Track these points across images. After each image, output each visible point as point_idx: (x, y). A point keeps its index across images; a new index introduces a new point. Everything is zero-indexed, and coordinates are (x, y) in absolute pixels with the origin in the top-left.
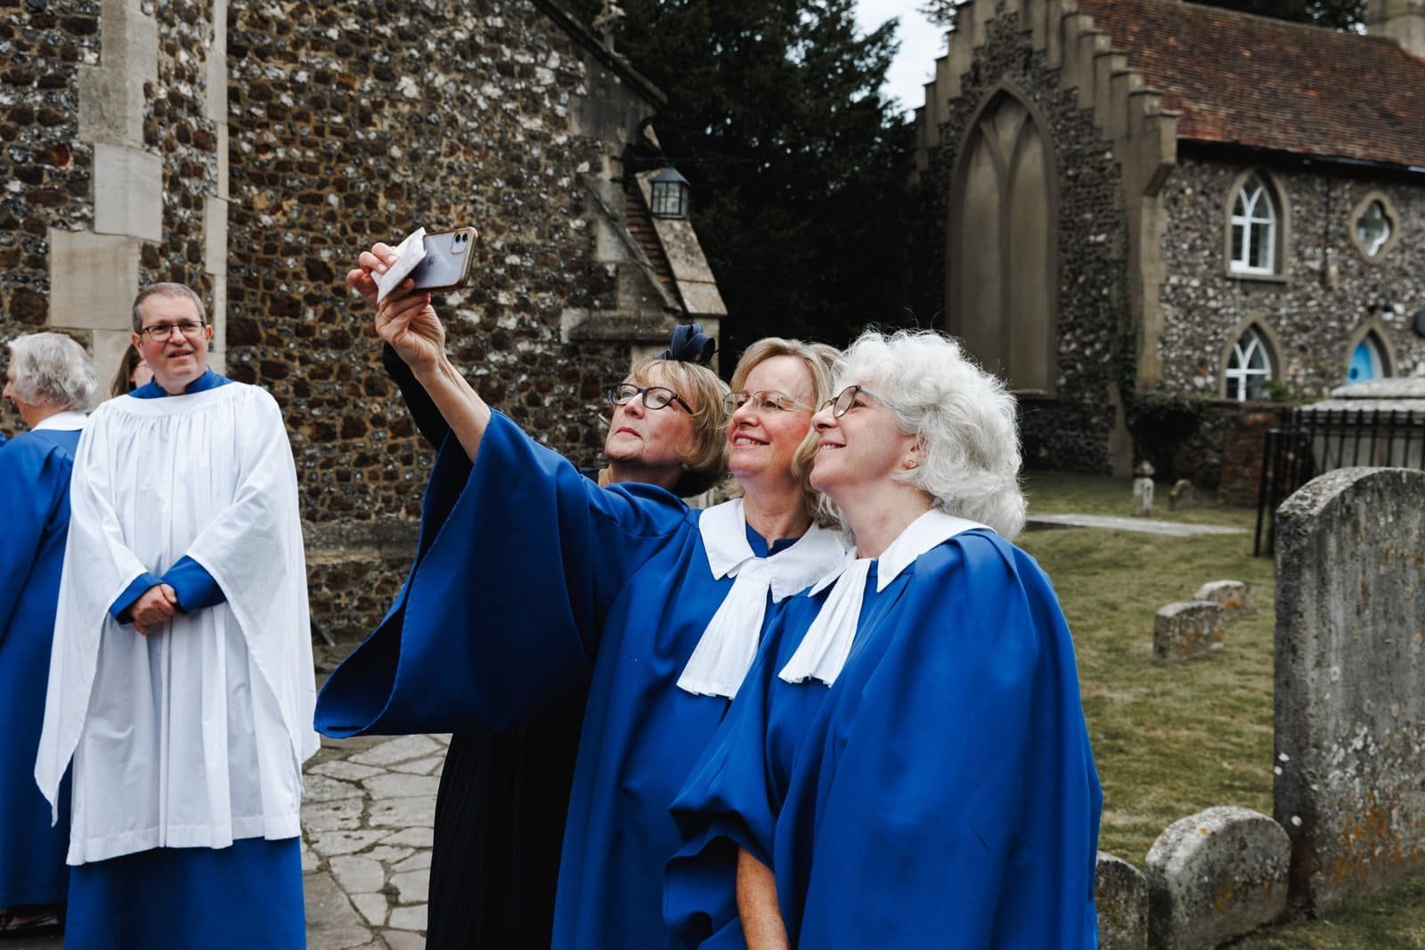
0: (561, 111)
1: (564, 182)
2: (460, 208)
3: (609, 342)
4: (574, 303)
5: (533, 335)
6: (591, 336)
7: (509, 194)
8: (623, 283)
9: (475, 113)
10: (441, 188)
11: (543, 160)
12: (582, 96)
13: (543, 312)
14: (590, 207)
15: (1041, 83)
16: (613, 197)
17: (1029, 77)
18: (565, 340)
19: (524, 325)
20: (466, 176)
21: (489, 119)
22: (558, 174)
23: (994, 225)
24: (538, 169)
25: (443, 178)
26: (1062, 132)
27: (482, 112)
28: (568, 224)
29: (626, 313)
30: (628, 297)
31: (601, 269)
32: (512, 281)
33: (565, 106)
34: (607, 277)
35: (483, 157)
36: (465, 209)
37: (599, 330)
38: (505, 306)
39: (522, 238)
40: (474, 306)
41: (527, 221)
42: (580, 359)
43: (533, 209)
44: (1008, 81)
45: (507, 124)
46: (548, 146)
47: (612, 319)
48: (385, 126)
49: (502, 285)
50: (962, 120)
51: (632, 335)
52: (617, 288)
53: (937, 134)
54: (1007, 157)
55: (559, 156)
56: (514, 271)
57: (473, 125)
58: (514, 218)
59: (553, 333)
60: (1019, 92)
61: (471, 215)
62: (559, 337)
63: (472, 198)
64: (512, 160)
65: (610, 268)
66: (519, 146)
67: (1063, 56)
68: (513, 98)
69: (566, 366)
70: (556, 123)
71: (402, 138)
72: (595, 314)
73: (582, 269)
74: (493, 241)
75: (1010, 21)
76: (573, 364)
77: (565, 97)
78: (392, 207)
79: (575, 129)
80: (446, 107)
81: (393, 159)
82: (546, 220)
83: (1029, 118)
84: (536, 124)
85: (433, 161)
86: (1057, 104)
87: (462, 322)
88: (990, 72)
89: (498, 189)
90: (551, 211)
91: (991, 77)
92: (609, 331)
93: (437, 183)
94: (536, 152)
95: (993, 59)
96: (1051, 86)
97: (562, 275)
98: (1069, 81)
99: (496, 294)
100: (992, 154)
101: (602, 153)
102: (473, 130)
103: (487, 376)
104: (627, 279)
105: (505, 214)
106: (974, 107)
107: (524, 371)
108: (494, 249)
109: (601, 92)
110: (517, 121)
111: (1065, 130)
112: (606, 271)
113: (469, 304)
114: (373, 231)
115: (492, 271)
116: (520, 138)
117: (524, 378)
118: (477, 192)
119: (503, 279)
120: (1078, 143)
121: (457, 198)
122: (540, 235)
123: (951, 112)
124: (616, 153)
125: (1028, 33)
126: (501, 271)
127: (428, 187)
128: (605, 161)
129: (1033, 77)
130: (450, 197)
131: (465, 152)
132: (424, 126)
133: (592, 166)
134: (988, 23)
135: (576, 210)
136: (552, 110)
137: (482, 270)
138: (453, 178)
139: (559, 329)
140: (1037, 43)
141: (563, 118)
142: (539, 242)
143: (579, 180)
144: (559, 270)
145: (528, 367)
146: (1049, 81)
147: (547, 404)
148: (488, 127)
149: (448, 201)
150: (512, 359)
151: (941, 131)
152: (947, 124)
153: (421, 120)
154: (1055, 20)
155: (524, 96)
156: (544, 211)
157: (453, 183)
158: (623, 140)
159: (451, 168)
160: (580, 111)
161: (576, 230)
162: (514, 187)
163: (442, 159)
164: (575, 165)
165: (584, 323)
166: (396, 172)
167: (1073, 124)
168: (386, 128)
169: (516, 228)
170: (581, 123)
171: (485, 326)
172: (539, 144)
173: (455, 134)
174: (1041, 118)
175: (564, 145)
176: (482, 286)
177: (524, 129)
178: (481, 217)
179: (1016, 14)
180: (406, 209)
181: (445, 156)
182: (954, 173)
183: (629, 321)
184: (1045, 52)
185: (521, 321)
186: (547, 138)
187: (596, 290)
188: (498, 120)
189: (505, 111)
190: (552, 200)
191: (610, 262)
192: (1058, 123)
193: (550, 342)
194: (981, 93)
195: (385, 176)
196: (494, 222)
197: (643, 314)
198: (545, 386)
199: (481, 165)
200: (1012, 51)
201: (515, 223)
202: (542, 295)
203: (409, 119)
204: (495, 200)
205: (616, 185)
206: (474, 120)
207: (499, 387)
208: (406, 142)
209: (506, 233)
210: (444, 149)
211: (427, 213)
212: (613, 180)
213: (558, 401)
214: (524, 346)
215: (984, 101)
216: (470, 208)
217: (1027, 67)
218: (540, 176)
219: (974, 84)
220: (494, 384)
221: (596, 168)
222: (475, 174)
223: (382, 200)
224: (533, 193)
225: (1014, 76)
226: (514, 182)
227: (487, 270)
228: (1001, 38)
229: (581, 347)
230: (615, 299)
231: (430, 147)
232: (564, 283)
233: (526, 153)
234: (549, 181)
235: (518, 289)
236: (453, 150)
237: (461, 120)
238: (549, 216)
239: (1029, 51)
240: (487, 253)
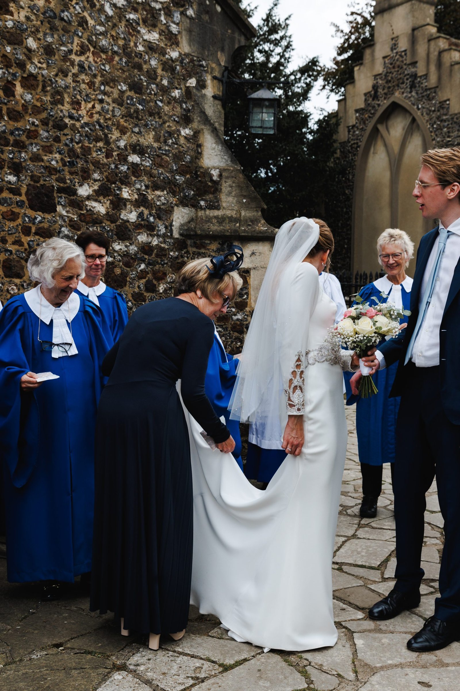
0: (174, 28)
1: (176, 93)
2: (90, 105)
3: (214, 237)
4: (183, 202)
5: (150, 228)
6: (199, 232)
7: (132, 99)
8: (225, 186)
9: (103, 19)
10: (73, 85)
11: (159, 71)
12: (191, 18)
13: (159, 208)
14: (196, 118)
15: (423, 96)
16: (214, 112)
17: (414, 94)
18: (176, 235)
19: (143, 220)
20: (95, 76)
21: (115, 26)
22: (172, 86)
23: (386, 192)
24: (155, 79)
25: (75, 75)
26: (437, 129)
27: (108, 18)
28: (179, 131)
29: (228, 213)
30: (230, 199)
31: (207, 173)
32: (134, 179)
33: (177, 24)
34: (212, 181)
35: (110, 60)
36: (93, 107)
37: (206, 226)
38: (127, 200)
39: (142, 140)
40: (101, 198)
41: (146, 125)
42: (187, 252)
43: (151, 114)
44: (398, 96)
45: (130, 34)
46: (164, 59)
47: (216, 217)
48: (22, 16)
49: (125, 181)
50: (364, 123)
51: (236, 231)
52: (220, 191)
53: (347, 133)
54: (396, 147)
55: (173, 70)
56: (135, 168)
57: (101, 29)
58: (135, 121)
59: (166, 227)
60: (406, 104)
61: (98, 113)
62: (171, 231)
63: (100, 97)
64: (134, 67)
65: (215, 173)
66: (140, 55)
67: (439, 79)
68: (136, 10)
69: (177, 258)
70: (170, 39)
71: (38, 31)
72: (201, 213)
73: (191, 173)
74: (118, 140)
75: (401, 56)
76: (182, 257)
77: (177, 16)
78: (29, 97)
79: (185, 47)
80: (77, 7)
81: (29, 50)
82: (161, 125)
83: (414, 120)
84: (153, 37)
85: (65, 58)
86: (434, 111)
87: (91, 212)
88: (386, 91)
89: (122, 92)
90: (166, 118)
91: (386, 94)
92: (215, 228)
93: (69, 79)
94: (153, 63)
95: (388, 82)
96: (429, 98)
97: (173, 176)
98: (442, 95)
99: (120, 189)
100: (385, 145)
101: (206, 72)
102: (101, 34)
103: (112, 263)
104: (229, 182)
105: (128, 116)
106: (374, 114)
107: (143, 260)
108: (118, 147)
109: (206, 17)
110: (139, 32)
111: (440, 128)
112: (211, 176)
113: (97, 195)
114: (10, 118)
115: (116, 167)
116: (141, 48)
117: (143, 266)
118: (104, 93)
119: (127, 176)
120: (449, 137)
121: (87, 95)
122: (157, 139)
123: (357, 118)
124: (217, 74)
125: (414, 64)
126: (124, 168)
127: (61, 82)
128: (208, 79)
129: (417, 93)
130: (80, 92)
131: (93, 53)
132: (57, 22)
133: (198, 82)
134: (384, 58)
135: (186, 120)
136: (168, 27)
137: (109, 165)
138: (83, 77)
139: (171, 225)
140: (421, 70)
141: (176, 35)
142: (156, 145)
143: (188, 93)
144: (171, 171)
145: (146, 257)
146: (428, 96)
147: (161, 291)
148: (114, 33)
149: (78, 97)
150: (133, 249)
151: (349, 131)
152: (353, 126)
153: (55, 16)
154: (434, 55)
155: (144, 9)
156: (160, 117)
157: (83, 80)
158: (223, 64)
159: (81, 66)
160: (190, 31)
161: (185, 138)
162: (136, 92)
163: (73, 57)
164: (185, 80)
165: (191, 220)
166: (32, 63)
167: (446, 124)
168: (22, 19)
169: (136, 130)
170: (190, 42)
171: (111, 217)
172: (156, 55)
173: (85, 35)
174: (423, 119)
175: (176, 60)
176: (108, 180)
177: (145, 40)
178: (108, 116)
179: (405, 51)
180: (41, 100)
181: (76, 54)
182: (358, 158)
183: (231, 219)
184: (426, 76)
185: (140, 215)
186: (163, 53)
187: (202, 192)
188: (122, 27)
189: (128, 21)
190: (166, 108)
191: (215, 168)
192: (435, 123)
193: (164, 236)
194: (379, 105)
195: (22, 65)
196: (118, 122)
197: (243, 213)
198: (160, 274)
199: (107, 67)
200: (402, 76)
201: (136, 125)
202: (158, 193)
203: (44, 13)
204: (119, 102)
205: (217, 102)
206: (101, 24)
207: (122, 274)
208: (40, 35)
209: (128, 134)
210: (75, 48)
211: (60, 106)
212: (214, 97)
213: (170, 289)
214: (143, 238)
215: (381, 110)
216: (98, 107)
217: (413, 86)
218: (157, 85)
219: (373, 100)
220: (118, 271)
221: (201, 85)
222: (102, 76)
223: (19, 89)
224: (151, 100)
225: (403, 93)
226: (136, 87)
227: (113, 166)
228: (394, 67)
229: (189, 242)
230: (218, 200)
231: (63, 44)
232: (176, 185)
233: (145, 62)
234: (165, 90)
235: (138, 186)
236: (83, 50)
237: (91, 22)
238: (164, 122)
239: (414, 76)
240: (112, 150)
